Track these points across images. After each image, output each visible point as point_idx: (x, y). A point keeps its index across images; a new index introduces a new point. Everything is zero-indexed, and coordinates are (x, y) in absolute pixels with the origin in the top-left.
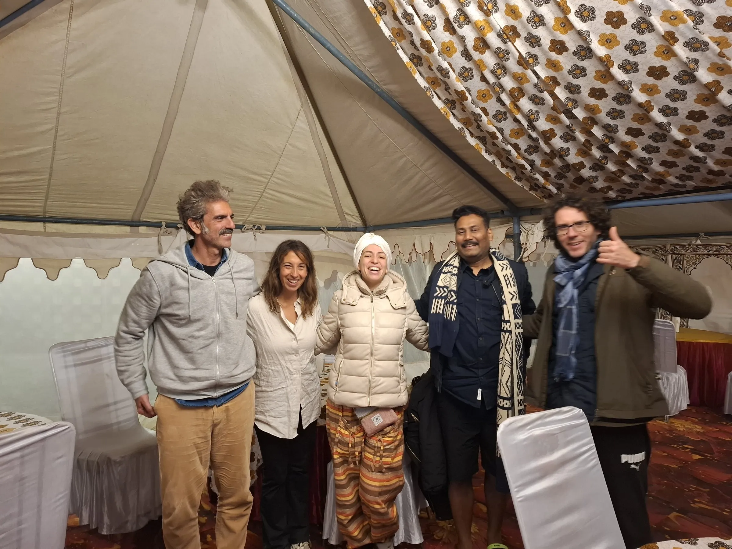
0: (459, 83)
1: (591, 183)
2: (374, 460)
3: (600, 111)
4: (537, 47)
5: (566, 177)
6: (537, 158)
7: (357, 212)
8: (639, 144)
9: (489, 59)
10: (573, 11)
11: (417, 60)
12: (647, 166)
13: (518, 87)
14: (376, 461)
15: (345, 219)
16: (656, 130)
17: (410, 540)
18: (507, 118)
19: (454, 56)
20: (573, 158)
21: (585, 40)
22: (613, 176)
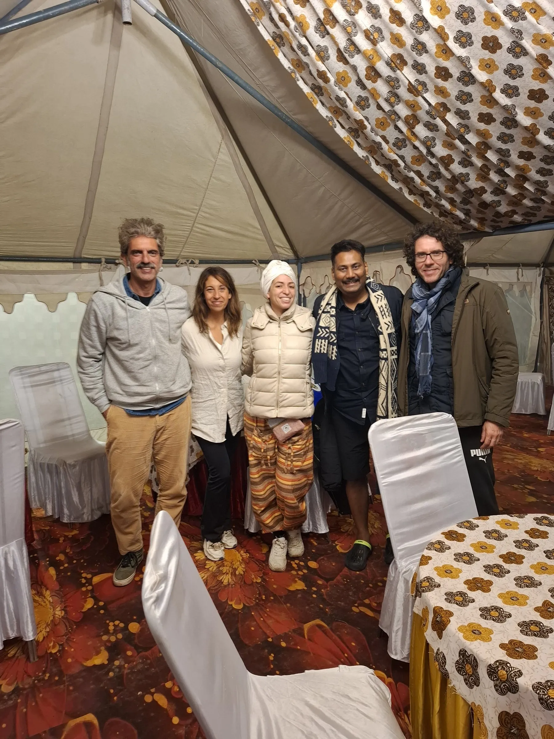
0: (357, 112)
1: (494, 207)
2: (286, 464)
3: (491, 136)
4: (424, 74)
5: (471, 203)
6: (440, 185)
7: (288, 244)
8: (532, 167)
9: (382, 88)
10: (451, 37)
11: (318, 90)
12: (544, 189)
13: (412, 114)
14: (288, 465)
15: (276, 252)
16: (546, 153)
17: (317, 530)
18: (406, 145)
19: (349, 85)
20: (474, 183)
21: (466, 66)
22: (515, 200)
